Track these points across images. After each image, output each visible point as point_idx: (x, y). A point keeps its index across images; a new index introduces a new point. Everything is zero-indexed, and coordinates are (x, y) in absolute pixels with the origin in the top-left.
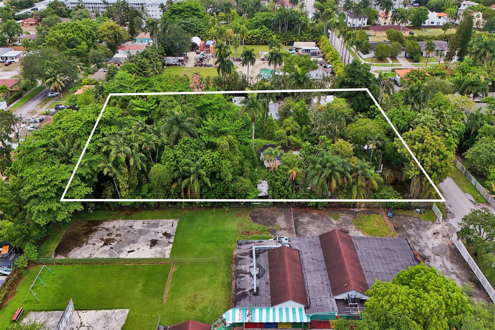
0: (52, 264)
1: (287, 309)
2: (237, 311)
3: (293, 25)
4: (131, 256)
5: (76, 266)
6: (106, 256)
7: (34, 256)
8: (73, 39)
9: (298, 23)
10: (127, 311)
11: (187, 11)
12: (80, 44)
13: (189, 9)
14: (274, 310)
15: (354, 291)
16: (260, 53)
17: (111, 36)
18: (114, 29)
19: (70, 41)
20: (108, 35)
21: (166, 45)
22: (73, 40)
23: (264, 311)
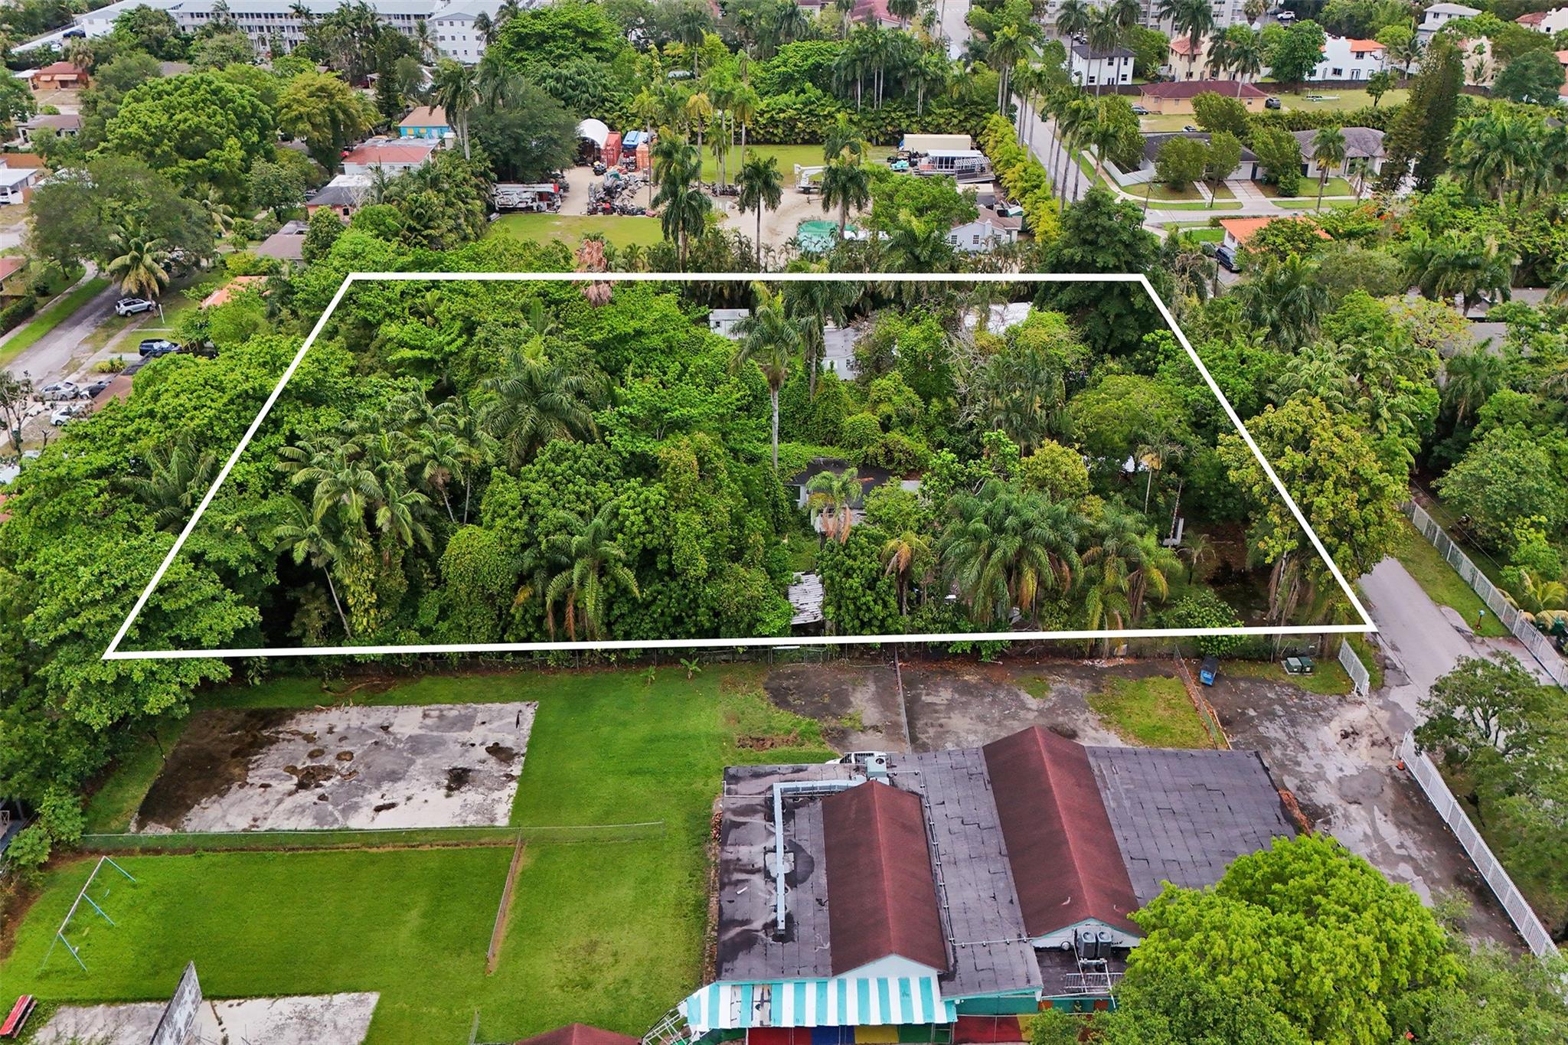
0: (130, 852)
1: (883, 983)
2: (724, 991)
3: (899, 82)
4: (386, 821)
5: (208, 858)
6: (306, 823)
7: (71, 828)
8: (197, 130)
9: (915, 75)
10: (373, 998)
11: (564, 38)
12: (219, 146)
13: (570, 33)
14: (842, 986)
15: (1093, 923)
16: (796, 172)
17: (319, 120)
18: (331, 96)
19: (185, 136)
20: (310, 117)
21: (496, 145)
22: (195, 133)
23: (811, 989)
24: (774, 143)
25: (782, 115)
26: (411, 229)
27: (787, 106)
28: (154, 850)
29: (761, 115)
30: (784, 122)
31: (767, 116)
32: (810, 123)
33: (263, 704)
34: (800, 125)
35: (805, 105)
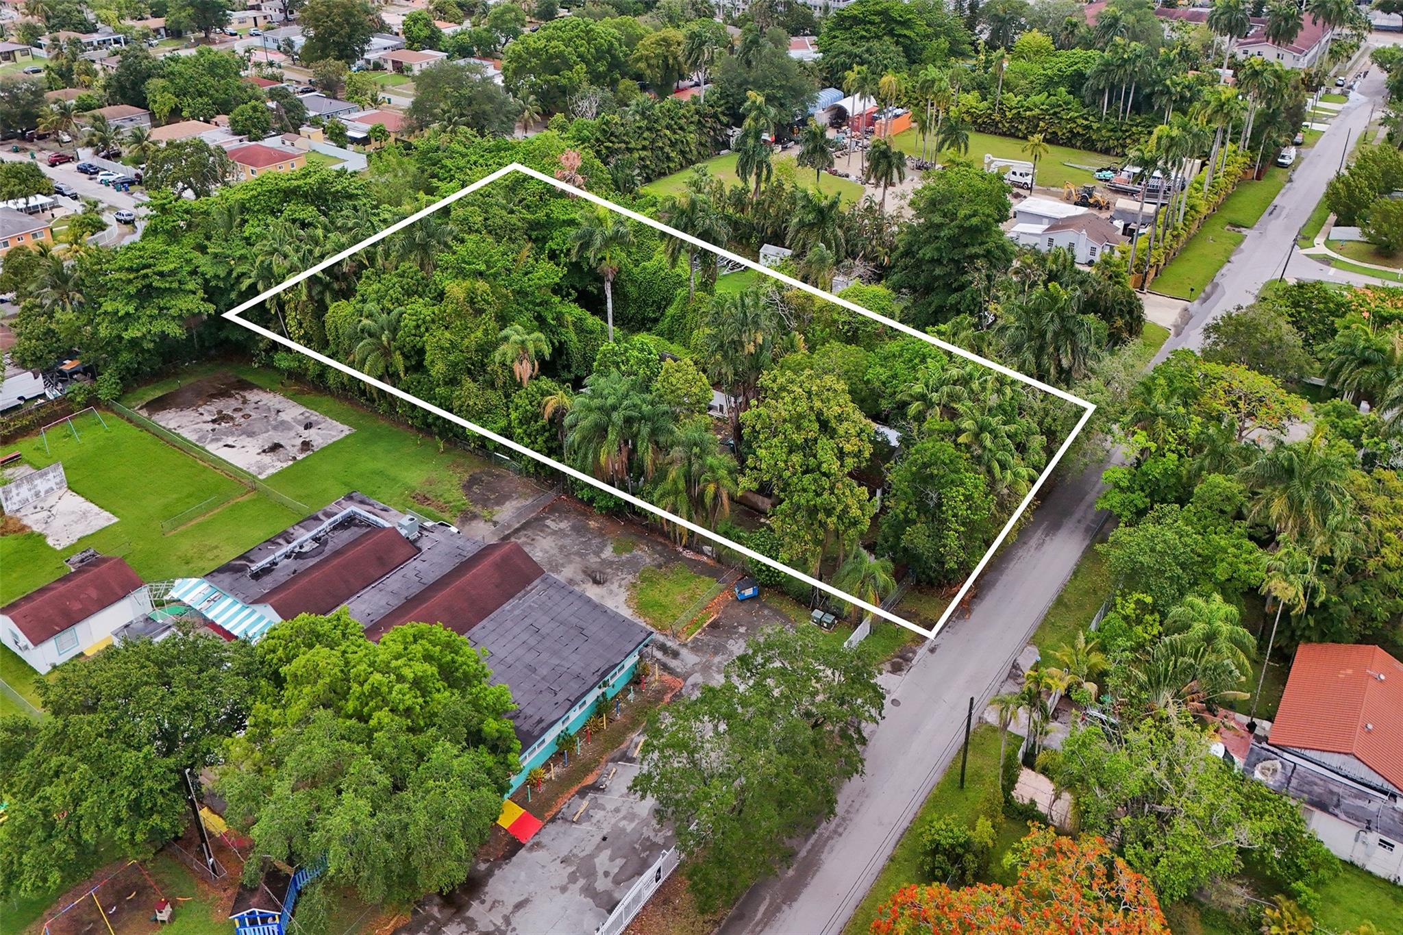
0: (123, 417)
1: (261, 618)
4: (224, 454)
5: (145, 434)
6: (192, 437)
7: (103, 394)
8: (560, 55)
9: (1162, 93)
10: (116, 520)
11: (872, 23)
12: (570, 68)
13: (877, 19)
16: (987, 161)
17: (653, 62)
18: (669, 45)
19: (551, 58)
20: (647, 58)
21: (732, 95)
22: (557, 57)
23: (239, 606)
24: (1018, 137)
25: (1028, 113)
26: (597, 140)
27: (1036, 106)
28: (140, 425)
29: (1011, 110)
30: (1029, 119)
31: (1014, 111)
32: (1052, 124)
33: (250, 378)
34: (1042, 124)
35: (1052, 106)
